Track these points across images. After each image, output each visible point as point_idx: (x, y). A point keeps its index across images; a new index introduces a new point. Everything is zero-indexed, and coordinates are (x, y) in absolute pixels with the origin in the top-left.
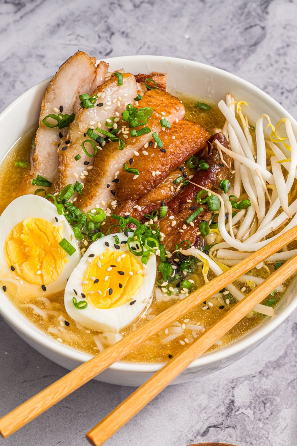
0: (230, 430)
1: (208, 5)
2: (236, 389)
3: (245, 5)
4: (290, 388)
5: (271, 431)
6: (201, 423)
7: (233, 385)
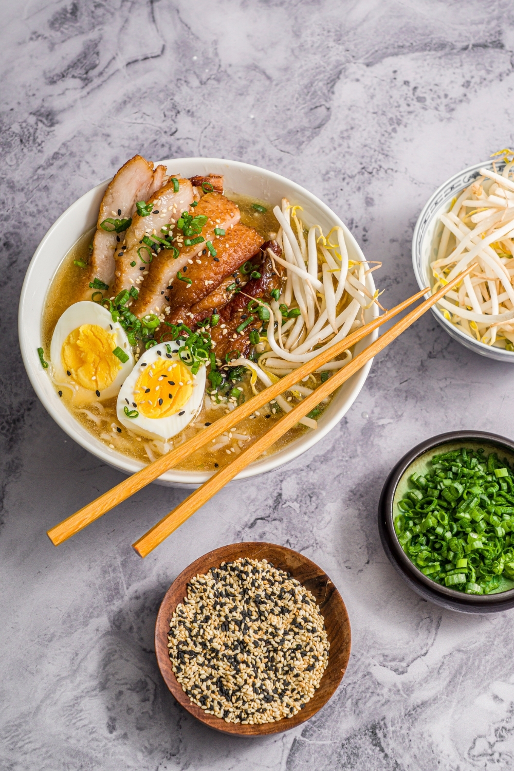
0: (277, 523)
1: (274, 83)
2: (284, 482)
3: (312, 84)
4: (336, 483)
5: (315, 525)
6: (249, 515)
7: (281, 478)
